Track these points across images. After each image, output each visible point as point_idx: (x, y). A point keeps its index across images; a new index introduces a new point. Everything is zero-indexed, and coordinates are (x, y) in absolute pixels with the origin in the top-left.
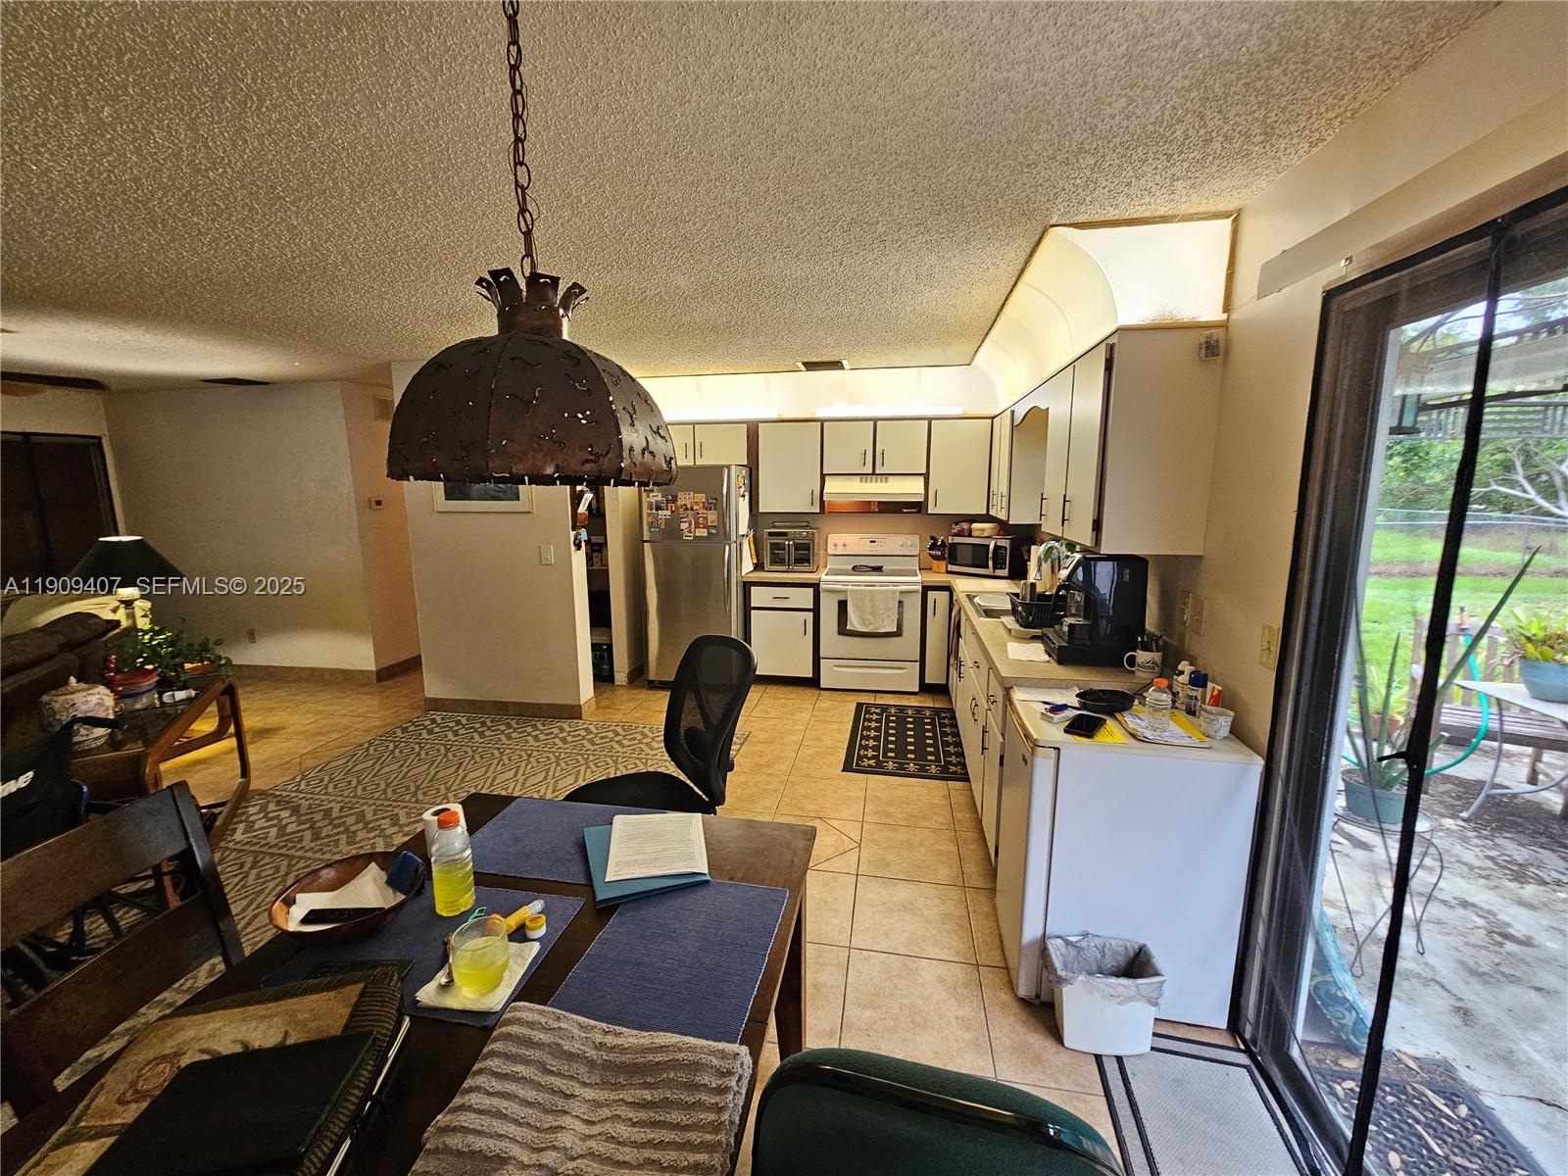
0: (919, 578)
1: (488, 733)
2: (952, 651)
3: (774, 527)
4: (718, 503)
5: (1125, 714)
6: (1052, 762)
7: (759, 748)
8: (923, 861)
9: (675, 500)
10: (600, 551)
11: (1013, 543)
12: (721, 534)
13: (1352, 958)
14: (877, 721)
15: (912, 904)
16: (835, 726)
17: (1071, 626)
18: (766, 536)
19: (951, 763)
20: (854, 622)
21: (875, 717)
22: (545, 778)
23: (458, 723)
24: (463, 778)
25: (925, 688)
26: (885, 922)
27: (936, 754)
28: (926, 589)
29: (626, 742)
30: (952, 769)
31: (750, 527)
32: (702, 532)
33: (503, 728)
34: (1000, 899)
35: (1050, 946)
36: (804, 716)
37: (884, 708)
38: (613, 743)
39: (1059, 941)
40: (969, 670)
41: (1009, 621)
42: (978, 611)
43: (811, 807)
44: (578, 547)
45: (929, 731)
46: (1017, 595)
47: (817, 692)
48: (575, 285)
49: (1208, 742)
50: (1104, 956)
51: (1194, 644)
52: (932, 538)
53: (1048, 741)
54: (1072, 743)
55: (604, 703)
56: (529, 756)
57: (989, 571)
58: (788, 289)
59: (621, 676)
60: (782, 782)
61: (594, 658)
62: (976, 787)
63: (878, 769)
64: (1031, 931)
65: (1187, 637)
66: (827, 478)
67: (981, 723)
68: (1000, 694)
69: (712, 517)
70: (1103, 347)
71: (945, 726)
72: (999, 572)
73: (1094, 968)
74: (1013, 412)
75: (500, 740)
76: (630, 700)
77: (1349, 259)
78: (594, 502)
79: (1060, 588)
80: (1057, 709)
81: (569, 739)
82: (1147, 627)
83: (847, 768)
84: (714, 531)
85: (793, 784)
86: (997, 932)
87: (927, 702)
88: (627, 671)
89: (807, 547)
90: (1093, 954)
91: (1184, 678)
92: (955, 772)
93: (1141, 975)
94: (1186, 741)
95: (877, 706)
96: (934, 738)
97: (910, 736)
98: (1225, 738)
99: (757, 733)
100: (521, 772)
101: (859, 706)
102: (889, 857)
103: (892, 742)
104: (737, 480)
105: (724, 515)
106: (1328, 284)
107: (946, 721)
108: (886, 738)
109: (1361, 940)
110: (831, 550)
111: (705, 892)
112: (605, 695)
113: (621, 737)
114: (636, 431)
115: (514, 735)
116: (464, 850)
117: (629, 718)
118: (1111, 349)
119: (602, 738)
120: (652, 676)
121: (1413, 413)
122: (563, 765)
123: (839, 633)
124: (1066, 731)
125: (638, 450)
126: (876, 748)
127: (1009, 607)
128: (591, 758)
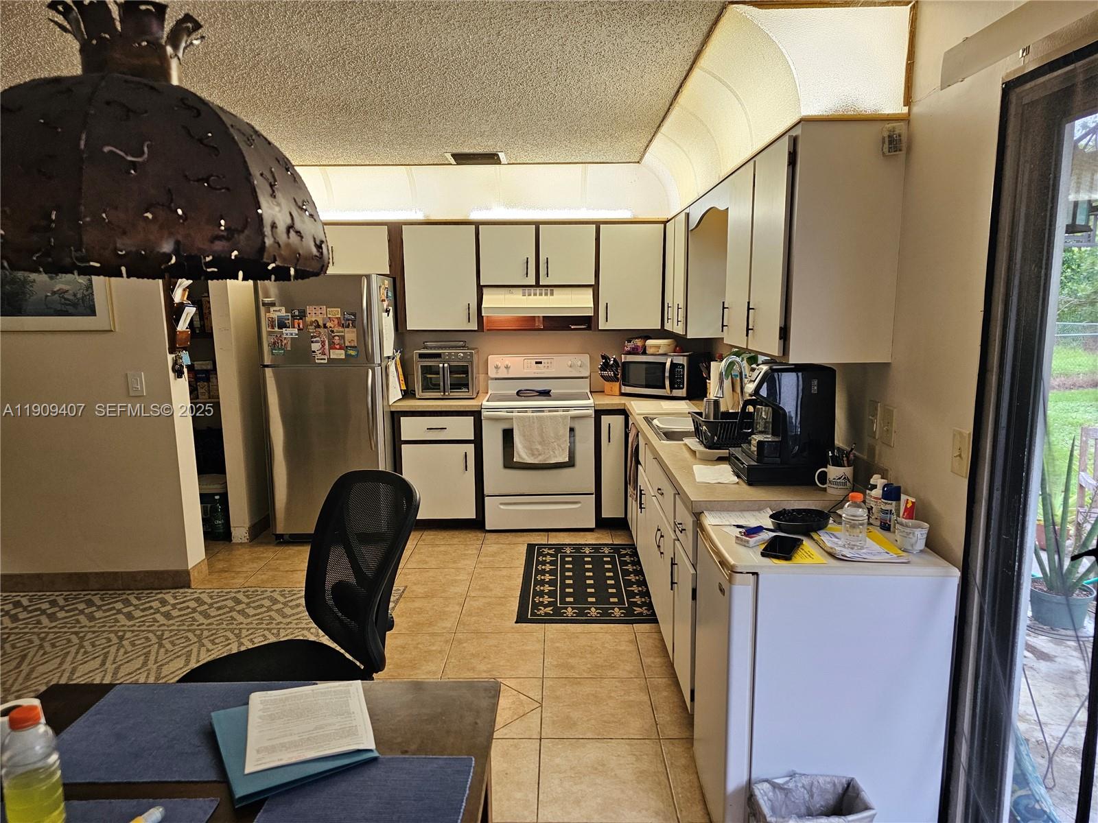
0: (591, 402)
1: (61, 615)
2: (630, 479)
3: (426, 348)
4: (356, 319)
5: (821, 533)
6: (750, 589)
7: (417, 604)
8: (613, 715)
9: (302, 315)
10: (208, 380)
11: (691, 360)
12: (362, 355)
13: (1045, 770)
14: (551, 563)
15: (603, 765)
16: (505, 572)
17: (760, 443)
18: (416, 357)
19: (635, 604)
20: (522, 453)
21: (549, 559)
22: (145, 663)
23: (17, 604)
24: (29, 675)
25: (603, 524)
26: (575, 789)
27: (618, 595)
28: (599, 413)
29: (251, 611)
30: (638, 610)
31: (396, 349)
32: (339, 354)
33: (81, 606)
34: (699, 748)
35: (757, 792)
36: (469, 563)
37: (559, 548)
38: (234, 614)
39: (766, 786)
40: (650, 499)
41: (693, 442)
42: (657, 434)
43: (483, 667)
44: (179, 374)
45: (609, 570)
46: (700, 414)
47: (481, 535)
48: (188, 18)
49: (905, 557)
50: (812, 796)
51: (885, 458)
52: (604, 357)
53: (745, 567)
54: (770, 567)
55: (220, 565)
56: (121, 638)
57: (666, 391)
58: (436, 61)
59: (240, 531)
60: (447, 642)
61: (204, 512)
62: (665, 628)
63: (557, 617)
64: (736, 779)
65: (877, 448)
66: (485, 290)
67: (668, 555)
68: (689, 521)
69: (350, 335)
70: (786, 139)
71: (626, 563)
72: (677, 393)
73: (803, 810)
74: (688, 215)
75: (78, 621)
76: (253, 560)
77: (1027, 50)
78: (197, 318)
79: (747, 403)
80: (752, 532)
81: (175, 613)
82: (836, 442)
83: (521, 619)
84: (353, 353)
85: (460, 642)
86: (696, 784)
87: (604, 538)
88: (247, 525)
89: (464, 370)
90: (801, 795)
91: (877, 492)
92: (641, 614)
93: (850, 813)
94: (885, 557)
95: (550, 546)
96: (616, 578)
97: (589, 578)
98: (921, 551)
99: (414, 588)
100: (111, 658)
101: (531, 547)
102: (575, 715)
103: (569, 586)
104: (379, 291)
105: (364, 333)
106: (1007, 75)
107: (627, 559)
108: (563, 582)
109: (1051, 751)
110: (492, 373)
111: (373, 772)
112: (220, 556)
113: (244, 606)
114: (279, 204)
115: (97, 615)
116: (49, 755)
117: (252, 581)
118: (795, 141)
119: (219, 608)
120: (281, 528)
121: (1085, 212)
122: (169, 646)
123: (506, 467)
124: (763, 555)
125: (282, 227)
126: (552, 594)
127: (692, 428)
128: (206, 633)
